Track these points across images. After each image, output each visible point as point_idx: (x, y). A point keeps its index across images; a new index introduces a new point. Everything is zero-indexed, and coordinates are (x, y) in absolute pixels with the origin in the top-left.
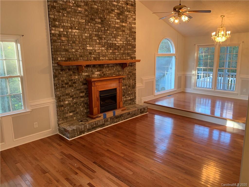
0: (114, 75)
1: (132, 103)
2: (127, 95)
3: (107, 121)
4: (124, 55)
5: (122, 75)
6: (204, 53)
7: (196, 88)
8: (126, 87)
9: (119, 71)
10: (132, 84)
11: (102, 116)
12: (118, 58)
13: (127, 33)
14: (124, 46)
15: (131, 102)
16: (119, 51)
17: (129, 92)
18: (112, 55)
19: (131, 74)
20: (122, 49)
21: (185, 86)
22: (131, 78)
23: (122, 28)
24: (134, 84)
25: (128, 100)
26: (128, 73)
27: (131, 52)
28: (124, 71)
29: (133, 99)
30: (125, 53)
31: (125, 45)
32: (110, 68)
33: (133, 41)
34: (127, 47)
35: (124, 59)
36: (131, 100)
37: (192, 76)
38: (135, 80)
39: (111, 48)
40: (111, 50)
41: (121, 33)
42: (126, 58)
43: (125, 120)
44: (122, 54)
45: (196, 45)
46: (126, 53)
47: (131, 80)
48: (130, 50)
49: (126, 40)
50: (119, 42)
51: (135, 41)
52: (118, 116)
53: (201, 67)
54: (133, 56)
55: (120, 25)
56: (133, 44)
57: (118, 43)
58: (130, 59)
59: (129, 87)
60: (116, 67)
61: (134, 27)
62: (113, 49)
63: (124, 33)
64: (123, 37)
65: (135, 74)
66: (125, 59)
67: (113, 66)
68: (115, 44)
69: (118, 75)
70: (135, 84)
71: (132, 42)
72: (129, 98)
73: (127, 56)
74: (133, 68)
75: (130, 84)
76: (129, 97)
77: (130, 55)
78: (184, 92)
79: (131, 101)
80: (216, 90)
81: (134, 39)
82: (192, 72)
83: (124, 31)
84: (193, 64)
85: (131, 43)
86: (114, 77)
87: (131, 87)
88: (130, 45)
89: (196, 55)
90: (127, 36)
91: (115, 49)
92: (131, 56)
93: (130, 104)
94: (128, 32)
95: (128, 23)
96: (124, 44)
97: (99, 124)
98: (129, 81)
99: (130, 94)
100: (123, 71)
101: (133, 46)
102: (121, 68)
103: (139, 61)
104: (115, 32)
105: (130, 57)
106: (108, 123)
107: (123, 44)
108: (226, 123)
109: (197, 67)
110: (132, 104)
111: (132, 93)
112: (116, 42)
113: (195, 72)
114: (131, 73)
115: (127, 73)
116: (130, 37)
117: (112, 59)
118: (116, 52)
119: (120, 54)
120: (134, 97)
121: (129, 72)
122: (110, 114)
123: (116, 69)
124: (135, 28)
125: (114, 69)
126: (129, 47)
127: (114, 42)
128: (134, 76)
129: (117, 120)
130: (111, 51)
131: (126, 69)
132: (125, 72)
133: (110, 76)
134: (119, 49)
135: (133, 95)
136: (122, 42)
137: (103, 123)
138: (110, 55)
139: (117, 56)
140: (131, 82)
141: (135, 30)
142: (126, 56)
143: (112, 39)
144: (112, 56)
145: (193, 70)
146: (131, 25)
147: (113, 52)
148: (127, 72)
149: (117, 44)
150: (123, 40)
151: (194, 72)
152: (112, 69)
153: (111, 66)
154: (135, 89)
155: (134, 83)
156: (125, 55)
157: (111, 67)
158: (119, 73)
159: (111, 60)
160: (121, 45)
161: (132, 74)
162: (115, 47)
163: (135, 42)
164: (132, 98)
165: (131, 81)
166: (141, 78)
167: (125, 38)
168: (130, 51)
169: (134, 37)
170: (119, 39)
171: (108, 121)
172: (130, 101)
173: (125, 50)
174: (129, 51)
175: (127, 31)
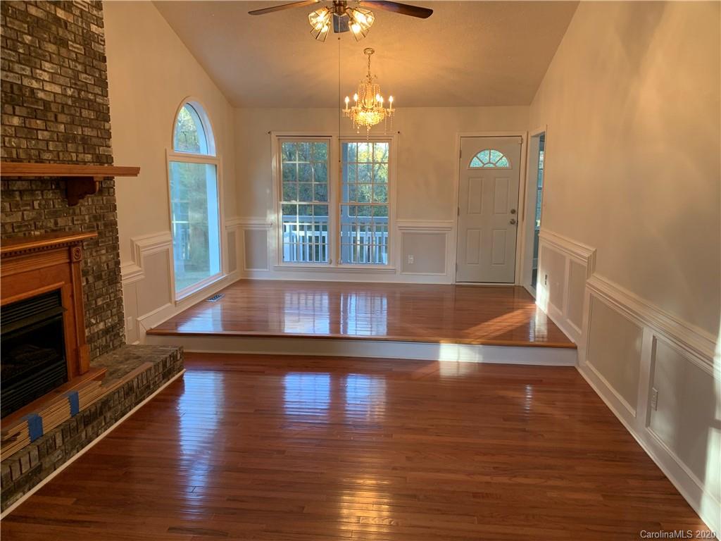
0: (37, 233)
1: (111, 344)
2: (94, 312)
3: (52, 447)
4: (69, 145)
5: (67, 230)
6: (299, 161)
7: (282, 265)
8: (87, 279)
9: (55, 214)
10: (107, 265)
11: (25, 433)
12: (46, 156)
13: (76, 53)
14: (67, 104)
15: (108, 341)
16: (49, 123)
17: (100, 302)
18: (24, 141)
19: (99, 223)
20: (62, 118)
21: (249, 262)
22: (102, 242)
23: (54, 28)
24: (113, 266)
25: (96, 335)
26: (90, 222)
27: (94, 133)
28: (74, 213)
29: (113, 327)
30: (75, 137)
31: (70, 102)
32: (18, 199)
33: (98, 90)
34: (81, 113)
35: (72, 161)
36: (106, 331)
37: (267, 229)
38: (114, 248)
39: (17, 108)
40: (14, 114)
41: (51, 48)
42: (77, 156)
43: (116, 421)
44: (61, 138)
45: (273, 135)
46: (79, 138)
47: (104, 252)
48: (92, 128)
49: (73, 81)
50: (48, 87)
51: (105, 94)
52: (93, 410)
53: (294, 202)
54: (104, 151)
55: (48, 13)
56: (99, 104)
57: (43, 90)
58: (92, 164)
59: (98, 278)
60: (42, 195)
61: (98, 35)
62: (24, 112)
63: (63, 51)
64: (61, 66)
65: (112, 226)
66: (77, 162)
67: (32, 192)
68: (32, 90)
69: (53, 231)
70: (118, 263)
71: (96, 95)
72: (101, 326)
73: (81, 149)
74: (107, 200)
75: (99, 266)
76: (101, 321)
77: (94, 147)
78: (244, 282)
79: (108, 336)
80: (340, 266)
81: (102, 83)
82: (266, 216)
83: (62, 43)
84: (268, 191)
85: (90, 96)
86: (37, 239)
87: (104, 277)
88: (91, 105)
89: (274, 163)
90: (76, 67)
91: (34, 115)
92: (97, 152)
93: (105, 349)
94: (79, 48)
95: (78, 13)
96: (66, 96)
97: (16, 475)
98: (94, 254)
99: (101, 308)
100: (71, 211)
101: (100, 111)
102: (63, 201)
103: (133, 172)
104: (28, 39)
105: (92, 154)
106: (56, 455)
107: (65, 98)
108: (437, 353)
109: (281, 200)
110: (111, 347)
111: (108, 305)
112: (35, 85)
113: (276, 215)
114: (100, 220)
115: (87, 221)
116: (86, 73)
117: (22, 155)
118: (37, 130)
119: (56, 138)
120: (116, 319)
121: (95, 217)
122: (55, 413)
123: (43, 202)
124: (100, 40)
125: (36, 204)
126: (85, 113)
127: (26, 82)
128: (112, 231)
129: (89, 429)
130: (16, 121)
131: (82, 205)
132: (80, 217)
133: (21, 235)
134: (51, 116)
135: (114, 310)
136: (58, 90)
137: (35, 463)
138: (11, 136)
139: (42, 145)
140: (104, 258)
141: (104, 50)
142: (77, 149)
143: (17, 67)
144: (24, 144)
145: (268, 212)
146: (88, 24)
147: (27, 125)
148: (87, 217)
149: (41, 95)
150: (62, 80)
151: (272, 217)
152: (27, 205)
153: (21, 188)
154: (119, 285)
155: (113, 263)
156: (74, 145)
157: (21, 193)
158: (56, 223)
159: (19, 160)
160: (59, 101)
161: (106, 225)
162: (33, 103)
163: (107, 96)
164: (109, 322)
165: (104, 256)
166: (132, 242)
167: (70, 72)
168: (90, 130)
169: (100, 75)
170: (45, 71)
171: (56, 449)
172: (104, 339)
173: (73, 123)
174: (88, 132)
175: (75, 45)
